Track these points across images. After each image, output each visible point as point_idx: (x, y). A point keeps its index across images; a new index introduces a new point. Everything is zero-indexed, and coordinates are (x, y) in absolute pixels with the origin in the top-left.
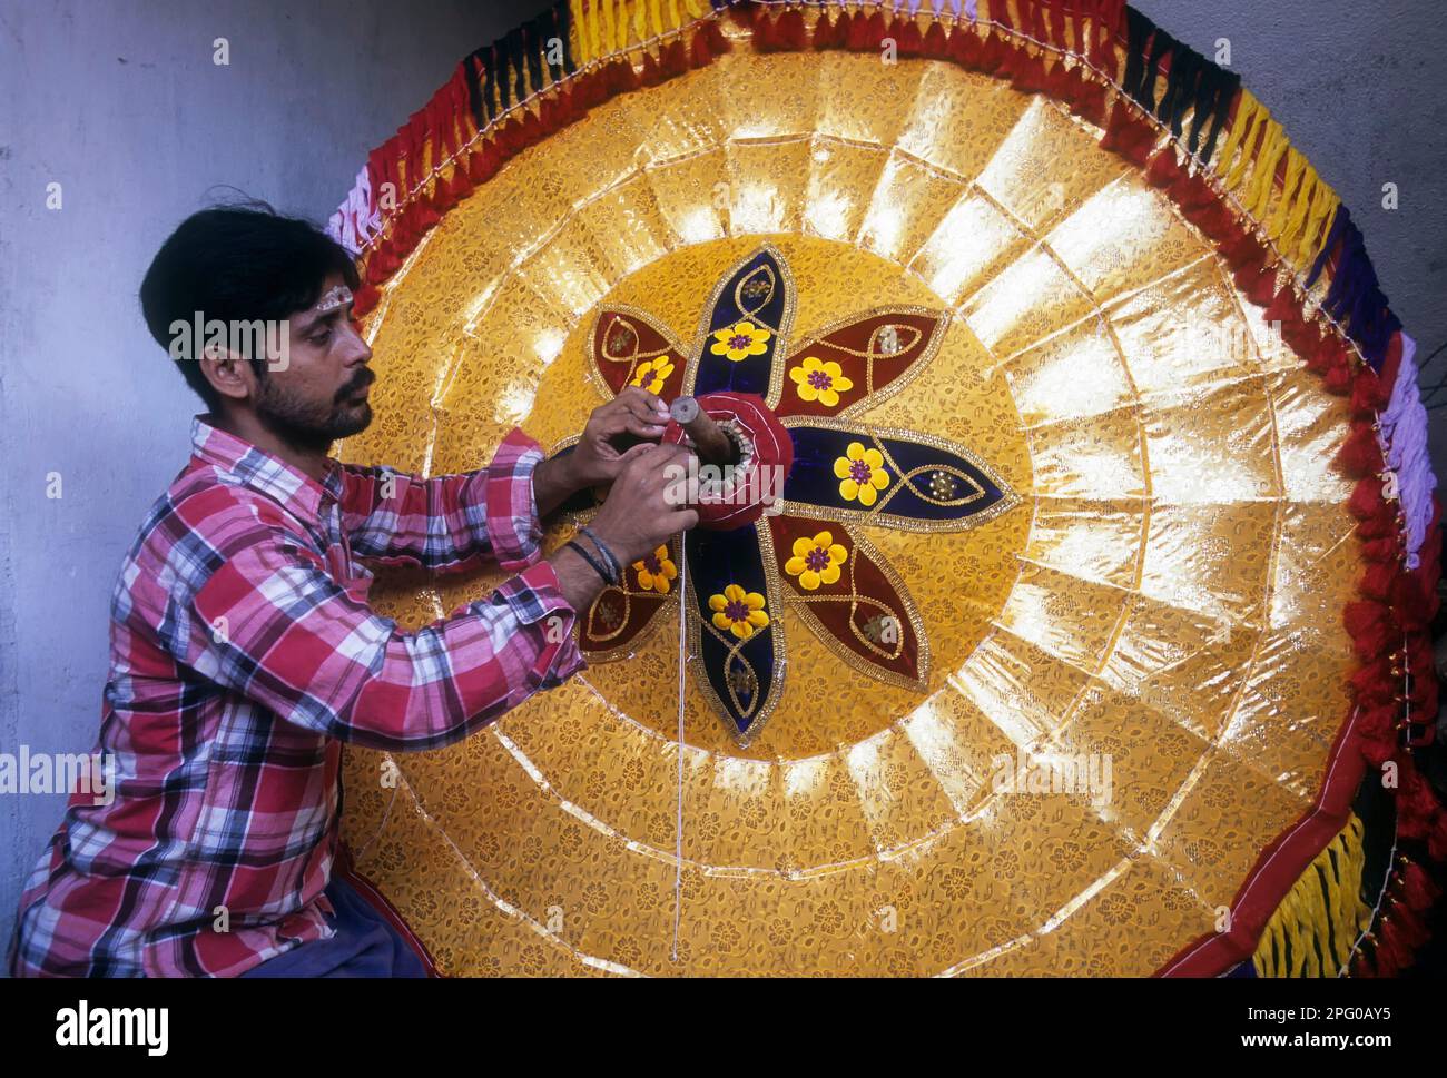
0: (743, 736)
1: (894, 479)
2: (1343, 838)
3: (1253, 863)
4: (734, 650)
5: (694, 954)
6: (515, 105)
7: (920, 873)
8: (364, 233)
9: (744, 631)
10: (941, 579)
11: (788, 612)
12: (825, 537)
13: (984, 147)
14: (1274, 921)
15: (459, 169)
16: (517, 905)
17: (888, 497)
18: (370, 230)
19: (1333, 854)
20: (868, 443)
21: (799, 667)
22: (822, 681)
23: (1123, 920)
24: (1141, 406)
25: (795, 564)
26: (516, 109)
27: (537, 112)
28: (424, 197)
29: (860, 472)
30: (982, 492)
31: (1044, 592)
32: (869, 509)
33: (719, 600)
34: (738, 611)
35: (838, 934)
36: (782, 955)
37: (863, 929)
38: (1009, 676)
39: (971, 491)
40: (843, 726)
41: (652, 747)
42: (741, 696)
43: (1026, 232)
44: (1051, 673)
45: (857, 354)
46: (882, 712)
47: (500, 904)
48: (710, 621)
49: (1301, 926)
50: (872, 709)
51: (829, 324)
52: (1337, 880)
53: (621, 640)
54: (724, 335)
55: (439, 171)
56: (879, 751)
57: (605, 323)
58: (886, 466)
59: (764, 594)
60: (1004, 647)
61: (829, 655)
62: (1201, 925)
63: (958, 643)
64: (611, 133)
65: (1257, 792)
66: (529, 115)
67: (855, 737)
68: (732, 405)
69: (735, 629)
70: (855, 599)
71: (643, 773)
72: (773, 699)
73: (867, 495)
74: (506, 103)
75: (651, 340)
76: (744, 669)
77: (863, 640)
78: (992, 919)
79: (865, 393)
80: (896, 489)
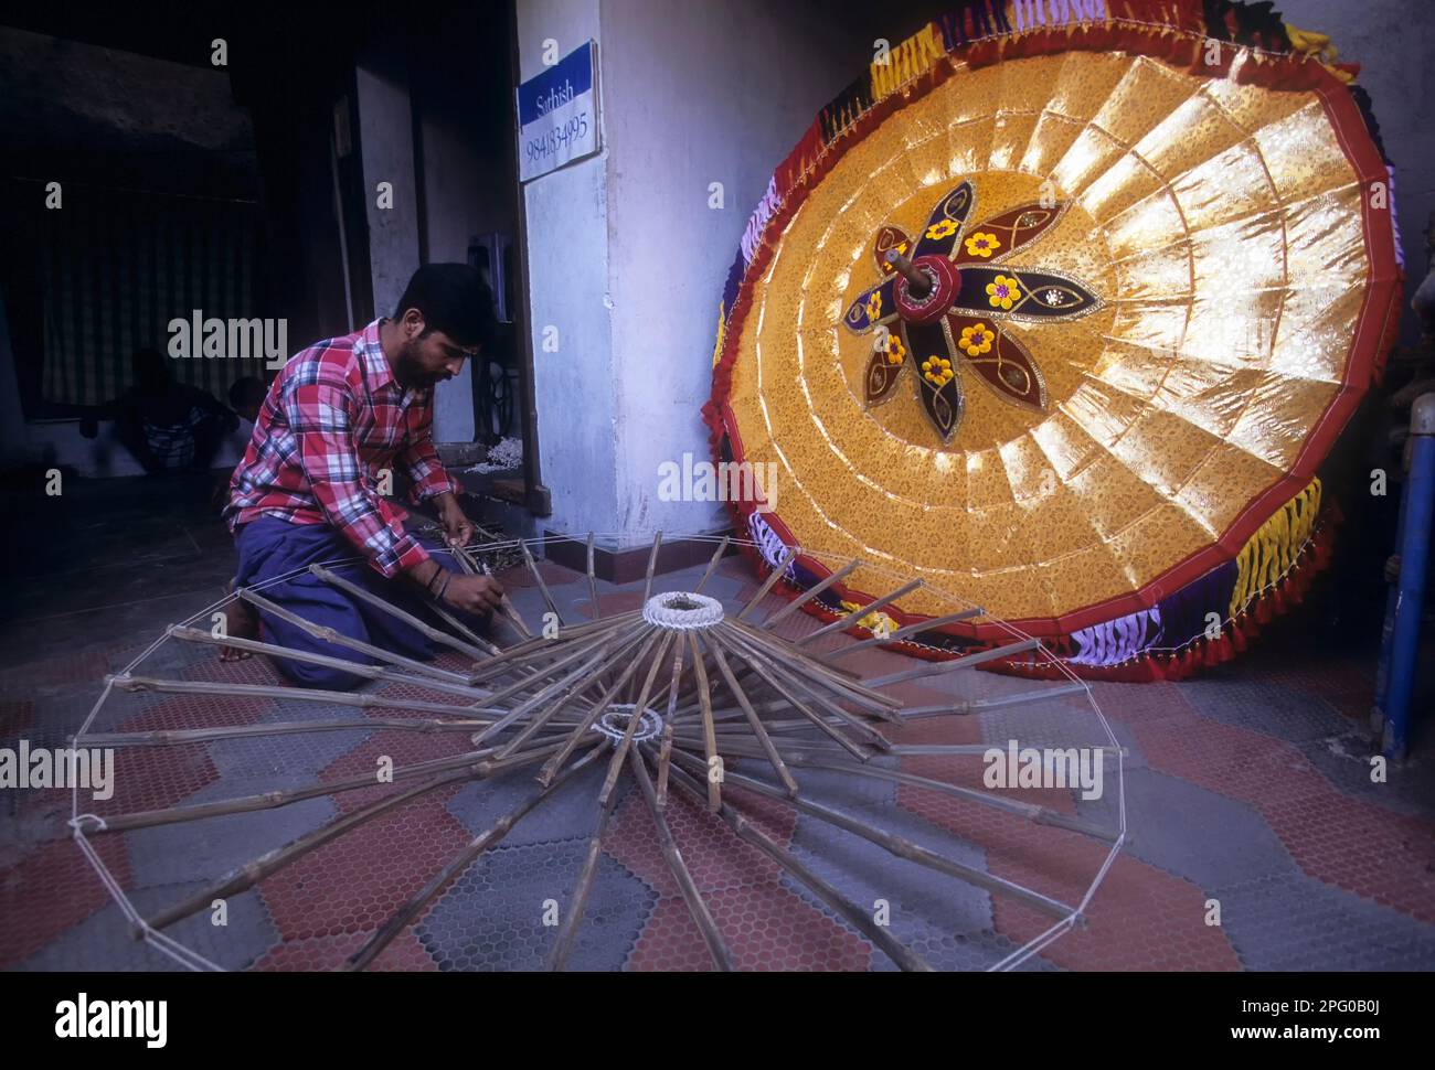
0: (946, 440)
1: (1024, 294)
2: (1307, 492)
3: (1243, 506)
4: (937, 392)
5: (919, 548)
6: (844, 128)
7: (1038, 510)
8: (772, 207)
9: (941, 381)
10: (1053, 349)
11: (963, 370)
12: (981, 326)
13: (1099, 100)
14: (1253, 539)
15: (817, 167)
16: (838, 524)
17: (1020, 304)
18: (776, 205)
19: (1299, 502)
20: (1008, 275)
21: (972, 400)
22: (985, 408)
23: (1155, 537)
24: (1190, 241)
25: (964, 341)
26: (844, 131)
27: (854, 129)
28: (801, 184)
29: (1003, 290)
30: (1081, 299)
31: (1121, 355)
32: (1007, 311)
33: (927, 365)
34: (936, 370)
35: (992, 540)
36: (962, 549)
37: (1006, 538)
38: (1097, 404)
39: (1074, 299)
40: (998, 433)
41: (901, 448)
42: (942, 417)
43: (1123, 145)
44: (1121, 402)
45: (1006, 228)
46: (1020, 425)
47: (830, 524)
48: (923, 376)
49: (1270, 541)
50: (1015, 424)
51: (993, 215)
52: (1299, 515)
53: (884, 392)
54: (933, 228)
55: (807, 170)
56: (1019, 446)
57: (882, 234)
58: (1019, 287)
59: (949, 360)
60: (1094, 388)
61: (987, 393)
62: (1204, 540)
63: (1065, 386)
64: (889, 135)
65: (1250, 465)
66: (851, 132)
67: (1005, 440)
68: (928, 260)
69: (936, 381)
70: (1000, 361)
71: (896, 460)
72: (959, 416)
73: (1006, 303)
74: (839, 128)
75: (899, 236)
76: (943, 402)
77: (1005, 382)
78: (1077, 535)
79: (1009, 249)
80: (1025, 300)
